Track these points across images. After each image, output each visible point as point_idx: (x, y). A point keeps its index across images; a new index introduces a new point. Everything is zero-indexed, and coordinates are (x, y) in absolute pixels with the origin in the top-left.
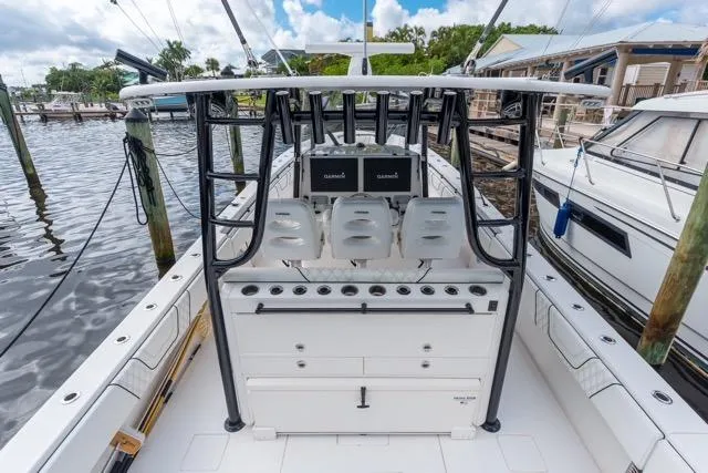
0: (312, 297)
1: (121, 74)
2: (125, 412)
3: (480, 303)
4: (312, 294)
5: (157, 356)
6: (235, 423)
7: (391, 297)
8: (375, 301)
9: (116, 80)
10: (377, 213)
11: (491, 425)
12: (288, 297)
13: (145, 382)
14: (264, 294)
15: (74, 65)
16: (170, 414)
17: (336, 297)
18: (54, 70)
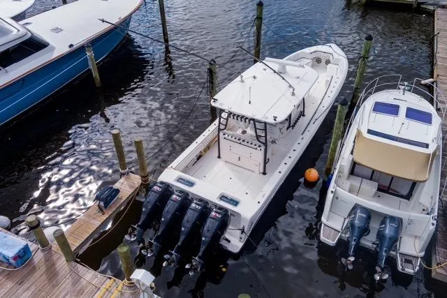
2: (202, 148)
3: (259, 149)
4: (233, 138)
5: (208, 141)
6: (219, 157)
7: (246, 143)
8: (242, 143)
11: (264, 173)
12: (230, 138)
13: (206, 144)
14: (226, 136)
16: (208, 152)
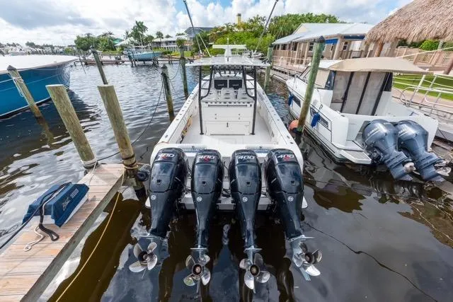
0: (218, 104)
1: (112, 40)
3: (249, 105)
6: (202, 133)
7: (233, 104)
8: (229, 104)
9: (110, 43)
10: (231, 91)
11: (253, 134)
12: (214, 104)
14: (209, 103)
15: (88, 34)
17: (222, 104)
18: (78, 37)
